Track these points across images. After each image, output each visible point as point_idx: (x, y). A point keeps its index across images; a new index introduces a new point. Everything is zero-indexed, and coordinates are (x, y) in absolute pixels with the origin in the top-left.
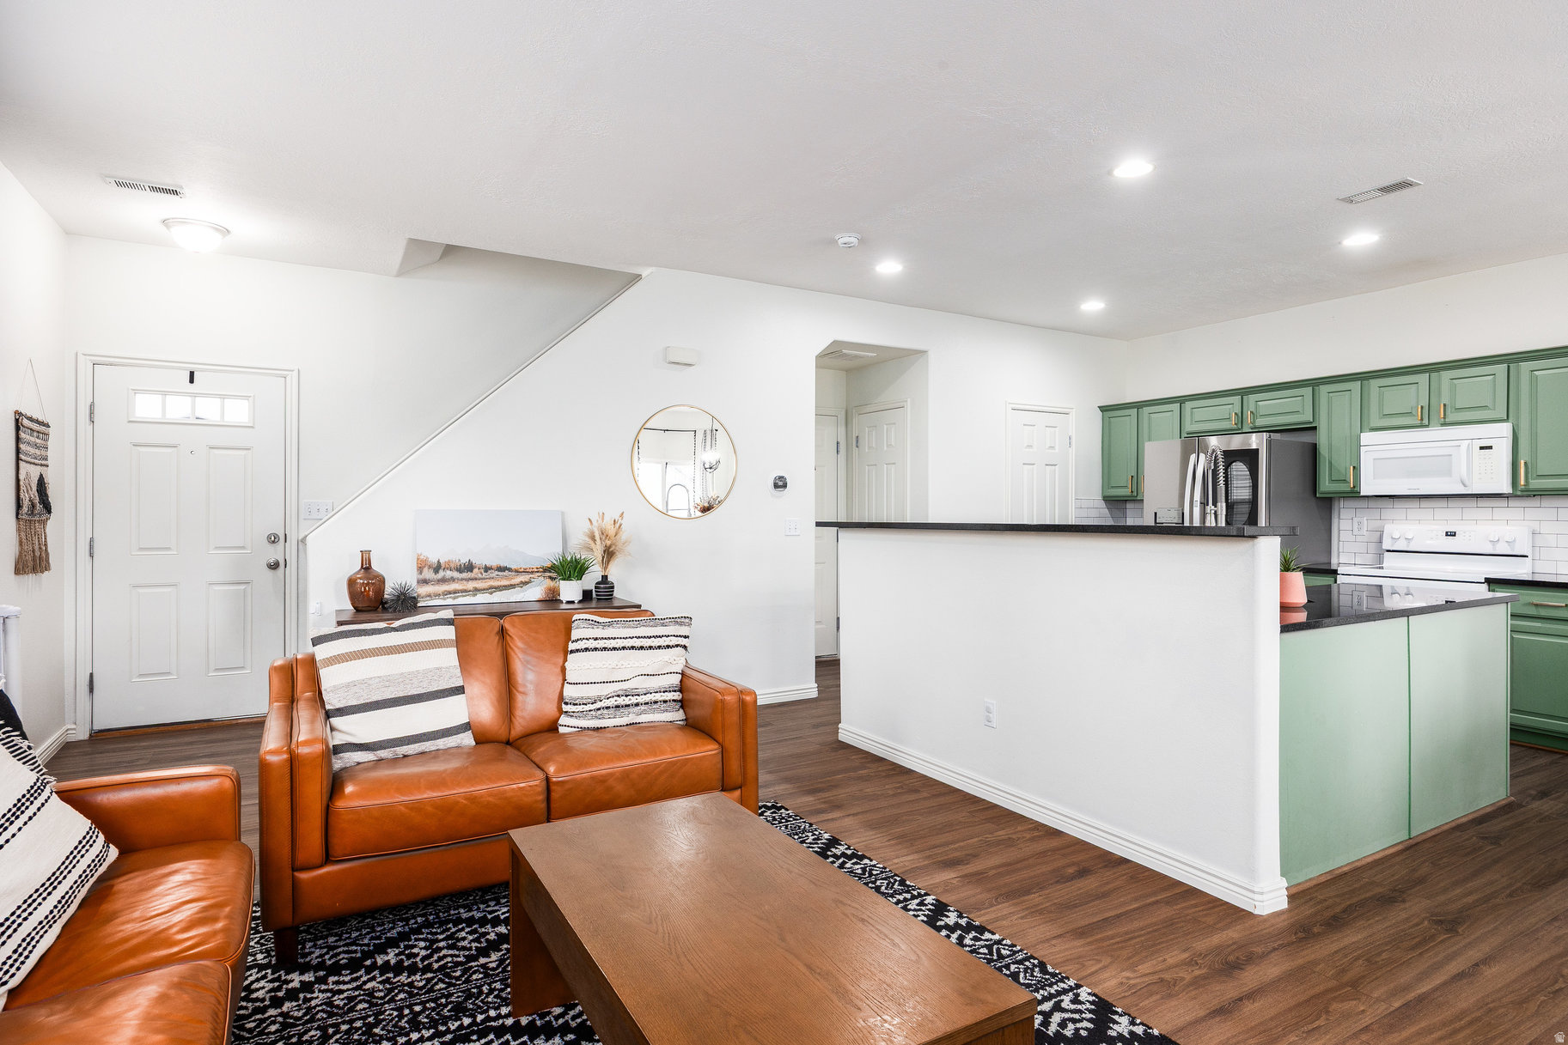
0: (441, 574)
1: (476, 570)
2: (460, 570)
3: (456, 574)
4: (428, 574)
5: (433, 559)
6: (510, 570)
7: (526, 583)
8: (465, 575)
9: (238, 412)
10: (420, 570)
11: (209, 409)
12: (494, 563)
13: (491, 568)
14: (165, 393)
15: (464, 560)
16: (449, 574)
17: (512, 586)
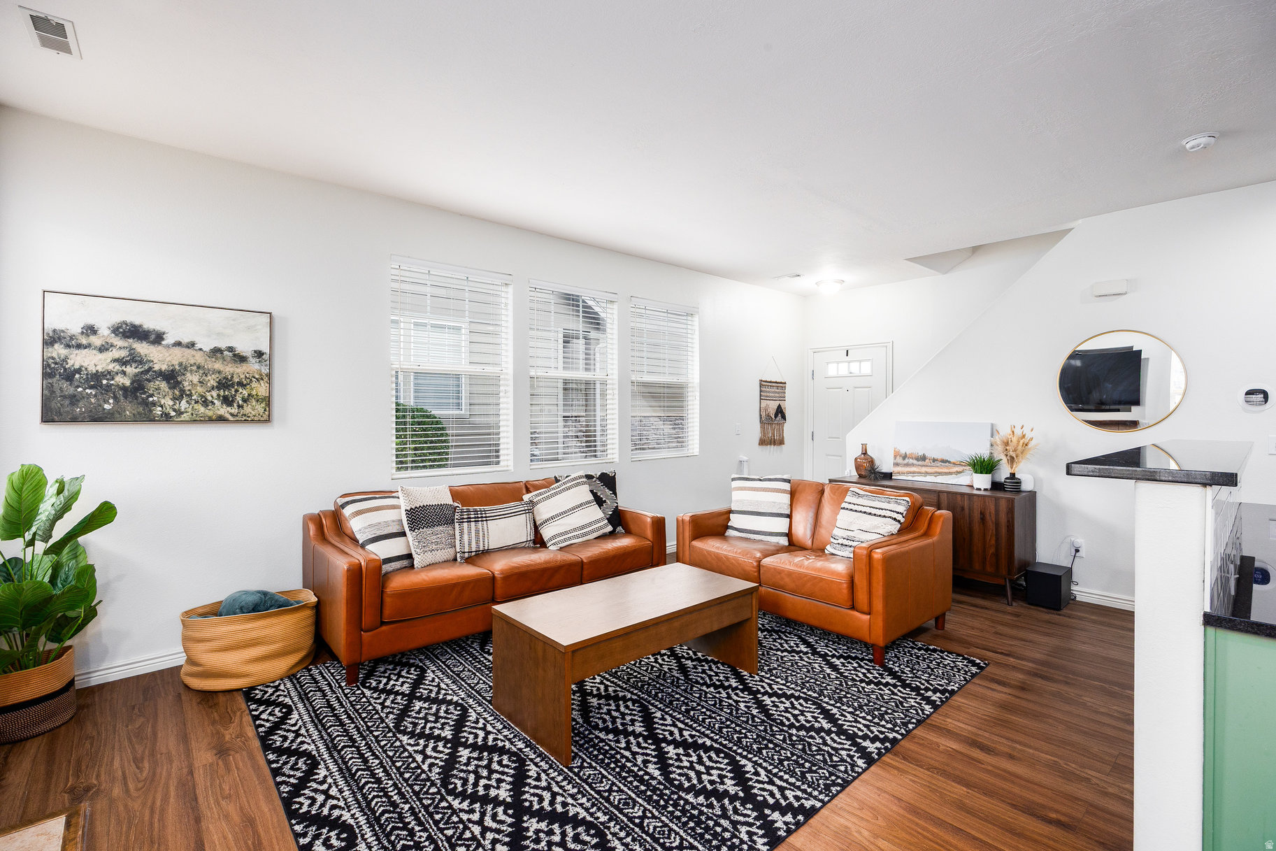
0: (907, 461)
1: (927, 461)
2: (918, 459)
3: (915, 462)
4: (899, 460)
5: (903, 452)
6: (949, 462)
7: (960, 472)
8: (920, 463)
9: (866, 368)
10: (895, 457)
11: (855, 368)
12: (939, 457)
13: (937, 460)
14: (838, 363)
15: (921, 454)
16: (911, 461)
17: (950, 473)
